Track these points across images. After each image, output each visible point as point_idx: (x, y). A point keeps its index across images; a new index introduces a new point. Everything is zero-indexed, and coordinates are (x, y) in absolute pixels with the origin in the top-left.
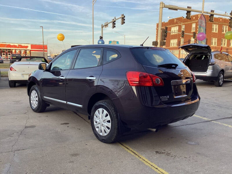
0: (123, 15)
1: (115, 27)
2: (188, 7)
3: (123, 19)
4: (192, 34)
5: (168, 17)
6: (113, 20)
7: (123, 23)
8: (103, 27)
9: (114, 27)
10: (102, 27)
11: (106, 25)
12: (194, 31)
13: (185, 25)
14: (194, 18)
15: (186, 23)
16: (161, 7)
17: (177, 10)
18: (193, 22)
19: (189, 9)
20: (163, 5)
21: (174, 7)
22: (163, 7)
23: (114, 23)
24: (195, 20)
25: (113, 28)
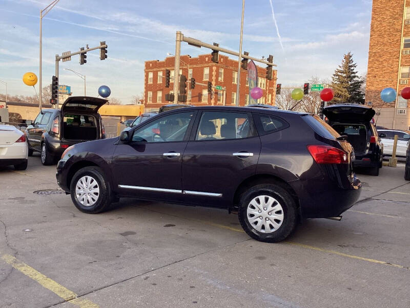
0: (103, 43)
1: (85, 62)
2: (215, 44)
3: (104, 51)
4: (207, 85)
5: (168, 54)
6: (83, 49)
7: (104, 57)
8: (60, 60)
9: (83, 61)
10: (58, 60)
11: (67, 57)
12: (208, 80)
13: (193, 68)
14: (207, 59)
15: (195, 66)
16: (178, 39)
17: (199, 46)
18: (206, 65)
19: (216, 48)
20: (182, 37)
21: (196, 42)
22: (182, 39)
23: (83, 56)
24: (208, 62)
25: (82, 64)
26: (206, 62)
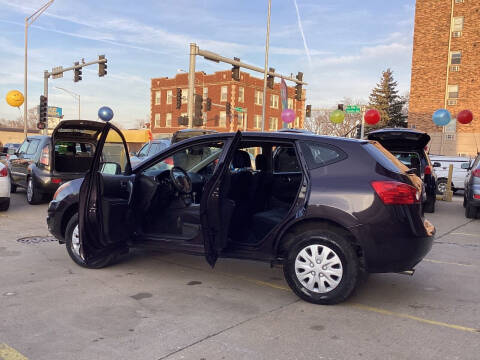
0: (102, 57)
1: (80, 79)
2: (235, 59)
3: (103, 65)
4: (225, 106)
6: (77, 64)
7: (103, 73)
8: (49, 77)
9: (78, 78)
10: (47, 76)
11: (58, 74)
12: (226, 100)
13: (209, 87)
14: (225, 76)
15: (210, 84)
16: (192, 53)
17: (218, 61)
18: (224, 83)
19: (236, 63)
20: (197, 50)
22: (197, 53)
23: (78, 72)
24: (226, 80)
25: (76, 81)
26: (223, 80)
